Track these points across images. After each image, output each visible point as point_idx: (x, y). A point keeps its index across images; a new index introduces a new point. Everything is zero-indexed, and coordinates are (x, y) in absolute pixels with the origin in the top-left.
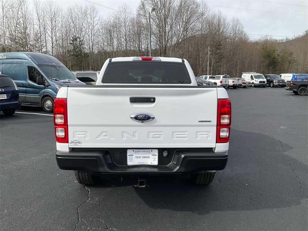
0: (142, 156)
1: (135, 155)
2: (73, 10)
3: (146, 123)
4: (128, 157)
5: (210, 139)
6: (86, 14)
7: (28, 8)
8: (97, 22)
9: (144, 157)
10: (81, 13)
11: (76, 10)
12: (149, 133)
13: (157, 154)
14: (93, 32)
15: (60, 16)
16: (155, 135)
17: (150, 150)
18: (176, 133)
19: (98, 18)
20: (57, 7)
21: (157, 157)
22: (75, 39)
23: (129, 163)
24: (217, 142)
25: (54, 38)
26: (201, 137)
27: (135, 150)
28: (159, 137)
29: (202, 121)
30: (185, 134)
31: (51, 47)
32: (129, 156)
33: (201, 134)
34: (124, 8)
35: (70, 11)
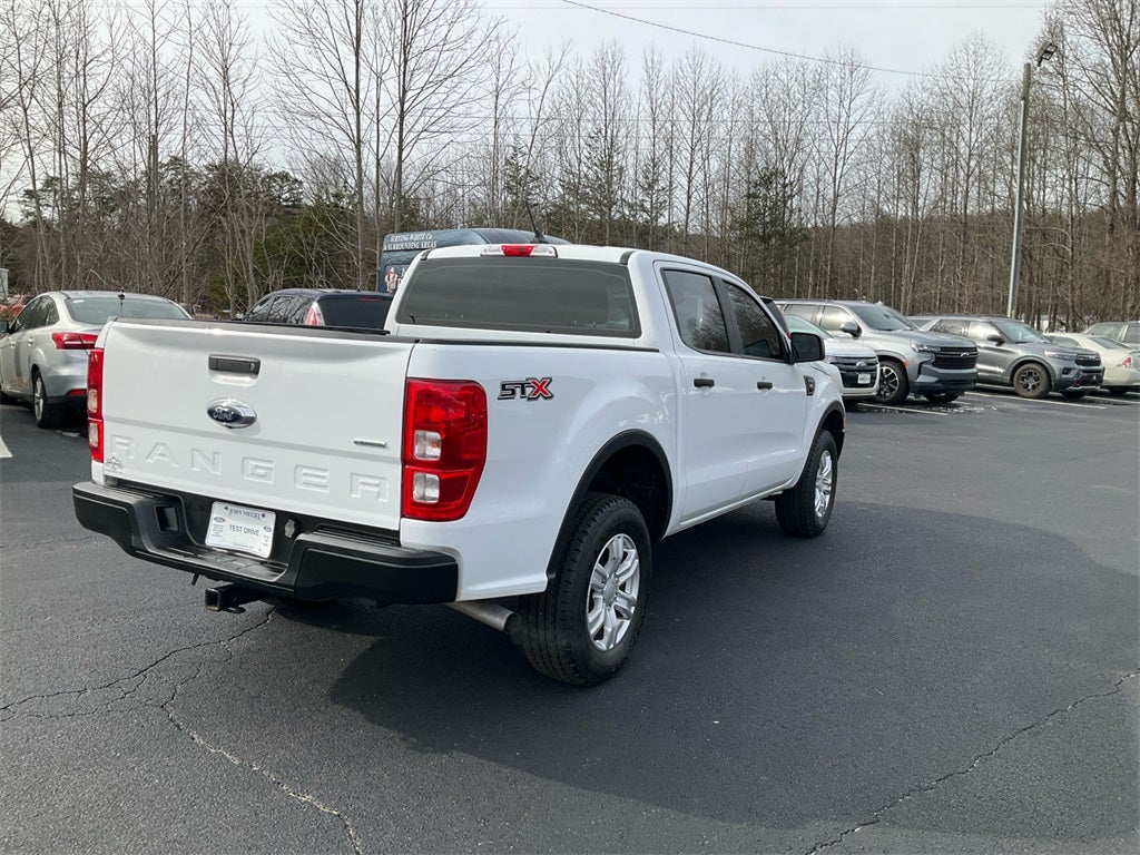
0: (244, 525)
1: (229, 521)
2: (772, 77)
3: (239, 431)
4: (212, 523)
5: (386, 501)
6: (819, 87)
7: (624, 81)
8: (860, 112)
9: (249, 531)
10: (799, 85)
11: (783, 76)
12: (246, 461)
13: (272, 527)
14: (843, 150)
15: (728, 100)
16: (257, 467)
17: (261, 512)
18: (305, 471)
19: (868, 95)
20: (716, 69)
21: (271, 534)
22: (767, 181)
23: (210, 540)
24: (403, 516)
25: (699, 178)
26: (366, 491)
27: (230, 507)
28: (264, 476)
29: (362, 443)
30: (324, 477)
31: (683, 210)
32: (215, 519)
33: (362, 483)
34: (975, 53)
35: (764, 80)
